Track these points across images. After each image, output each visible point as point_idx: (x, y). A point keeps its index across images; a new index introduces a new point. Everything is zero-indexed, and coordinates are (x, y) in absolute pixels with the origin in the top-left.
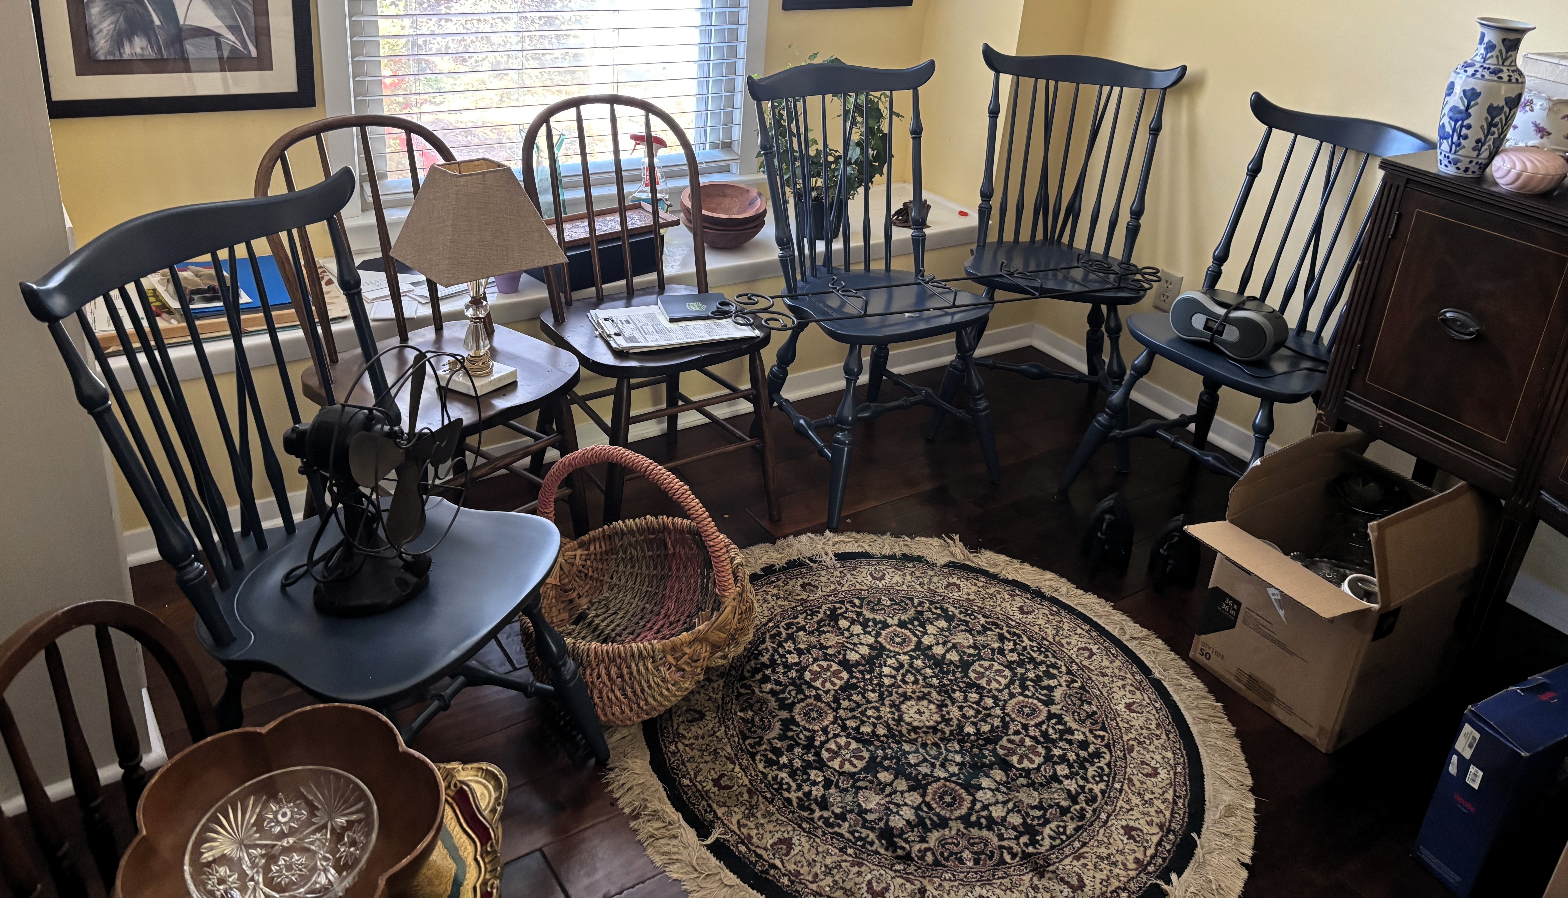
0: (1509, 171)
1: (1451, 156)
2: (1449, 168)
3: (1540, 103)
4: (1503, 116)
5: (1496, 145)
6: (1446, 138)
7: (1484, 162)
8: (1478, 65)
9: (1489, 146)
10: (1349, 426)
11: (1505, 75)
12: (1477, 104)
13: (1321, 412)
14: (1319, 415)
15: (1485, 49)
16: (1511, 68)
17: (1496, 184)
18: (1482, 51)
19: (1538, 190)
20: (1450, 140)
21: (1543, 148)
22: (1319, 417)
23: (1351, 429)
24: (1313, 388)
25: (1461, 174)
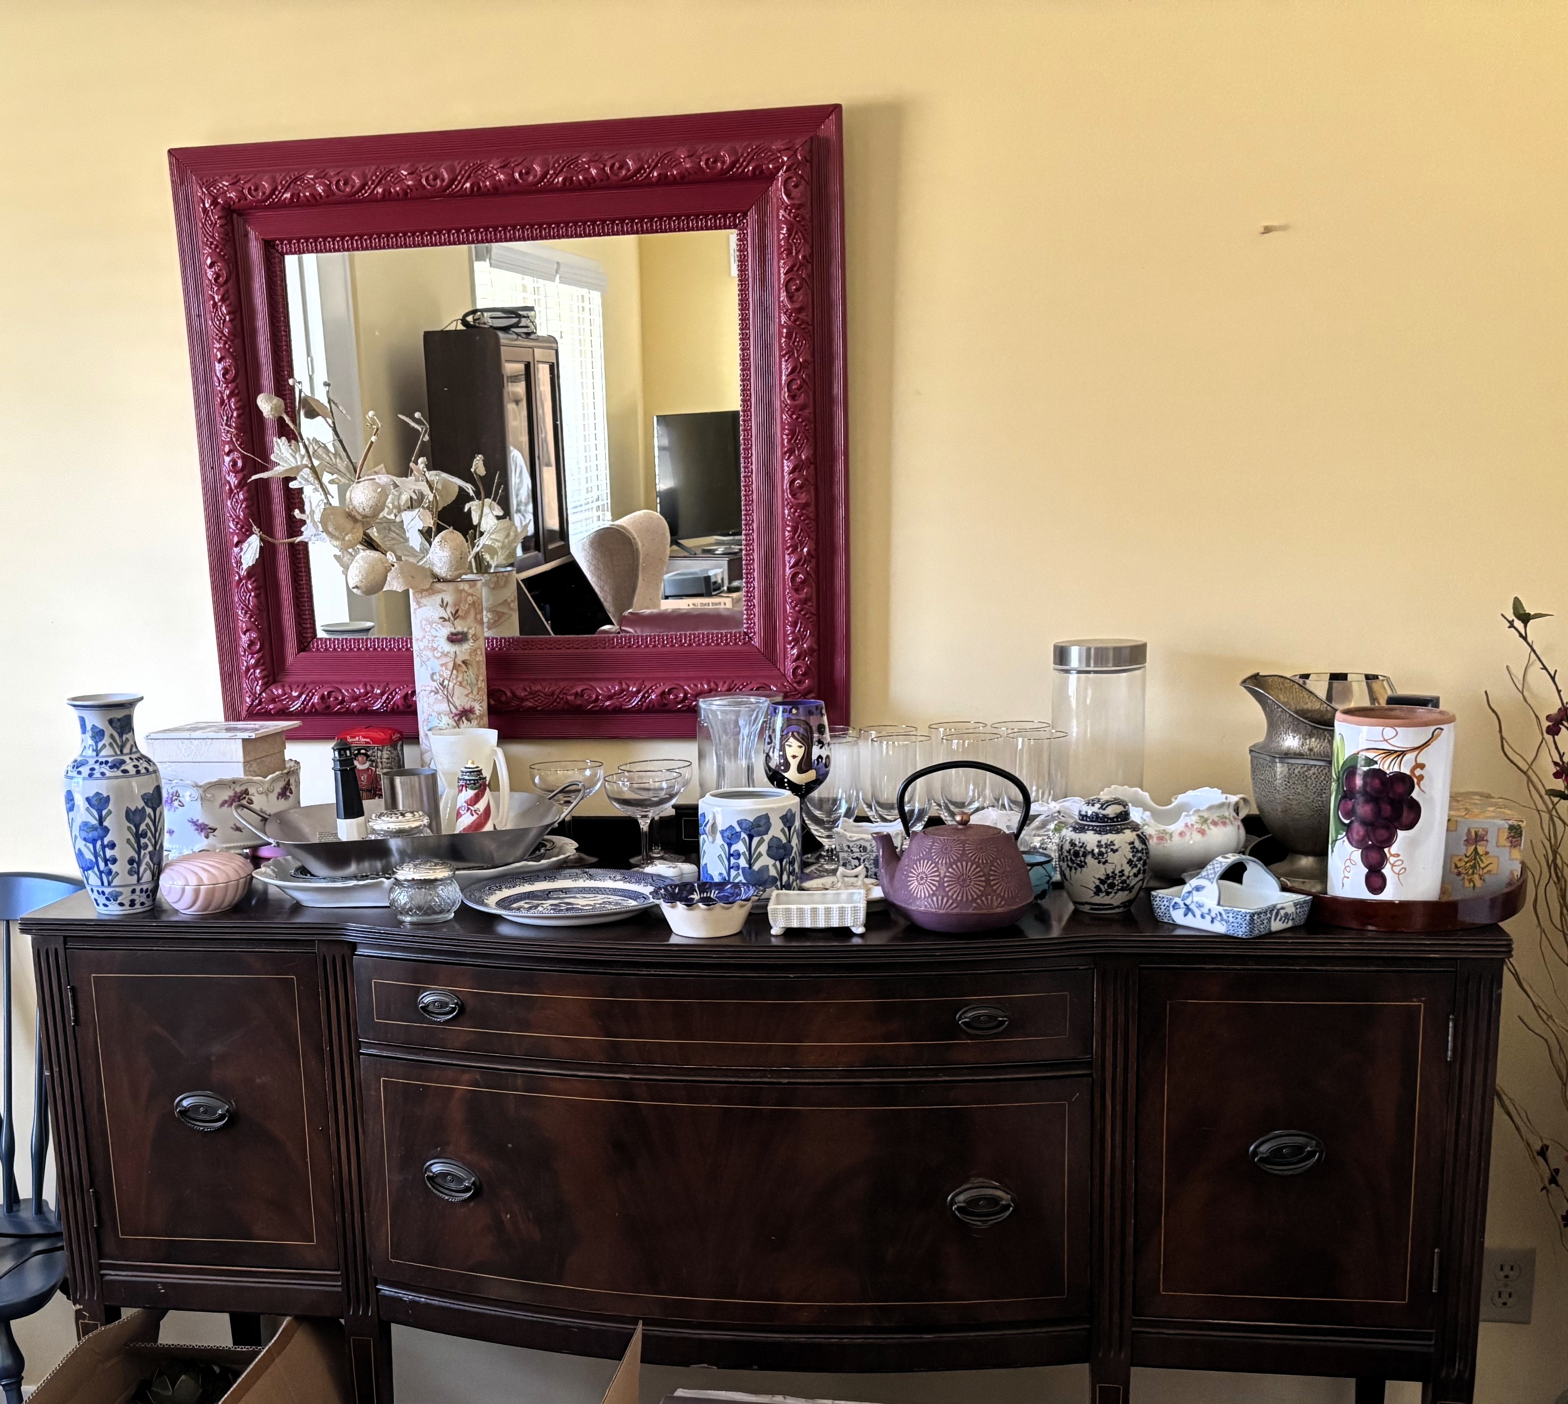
0: (183, 890)
1: (107, 890)
2: (111, 907)
3: (188, 793)
4: (148, 820)
5: (156, 859)
6: (89, 869)
7: (150, 886)
8: (91, 762)
9: (147, 864)
10: (123, 1310)
11: (129, 766)
12: (110, 812)
13: (78, 1307)
14: (78, 1312)
15: (93, 737)
16: (133, 756)
17: (176, 912)
18: (91, 742)
19: (226, 903)
20: (96, 869)
21: (214, 851)
22: (78, 1315)
23: (127, 1313)
24: (57, 1276)
25: (127, 910)
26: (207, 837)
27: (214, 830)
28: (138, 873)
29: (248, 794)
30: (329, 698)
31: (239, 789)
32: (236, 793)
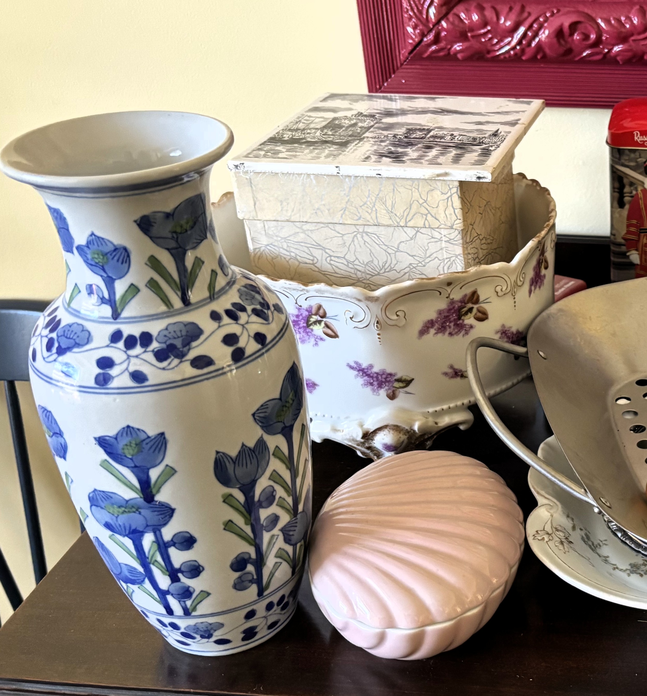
26: (392, 397)
27: (408, 382)
28: (259, 581)
29: (477, 301)
30: (572, 34)
31: (457, 295)
32: (452, 302)
